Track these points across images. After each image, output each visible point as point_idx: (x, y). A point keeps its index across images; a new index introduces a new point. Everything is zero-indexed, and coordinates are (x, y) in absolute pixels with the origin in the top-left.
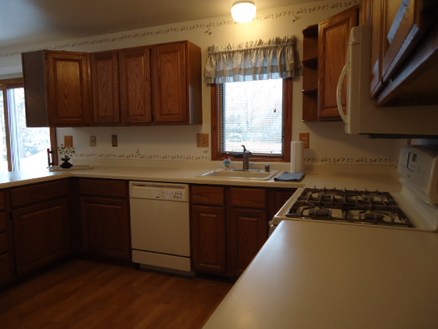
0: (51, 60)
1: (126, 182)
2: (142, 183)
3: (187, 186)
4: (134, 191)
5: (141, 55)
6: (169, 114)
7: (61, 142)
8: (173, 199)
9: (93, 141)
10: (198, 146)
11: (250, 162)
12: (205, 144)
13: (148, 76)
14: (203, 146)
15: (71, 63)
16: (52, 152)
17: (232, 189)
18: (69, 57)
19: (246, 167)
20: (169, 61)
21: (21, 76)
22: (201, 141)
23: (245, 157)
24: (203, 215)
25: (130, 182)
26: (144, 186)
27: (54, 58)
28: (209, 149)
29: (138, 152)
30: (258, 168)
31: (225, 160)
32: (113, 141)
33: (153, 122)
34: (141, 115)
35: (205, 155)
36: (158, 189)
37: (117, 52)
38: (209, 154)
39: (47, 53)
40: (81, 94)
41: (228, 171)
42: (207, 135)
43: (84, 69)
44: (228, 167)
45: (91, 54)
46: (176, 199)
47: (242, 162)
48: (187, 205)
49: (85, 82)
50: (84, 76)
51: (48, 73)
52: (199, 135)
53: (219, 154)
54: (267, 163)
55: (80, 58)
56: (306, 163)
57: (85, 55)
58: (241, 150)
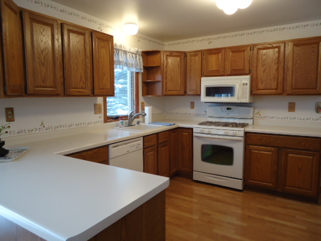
3: (142, 138)
6: (103, 89)
8: (136, 149)
10: (95, 113)
12: (100, 112)
20: (104, 47)
22: (97, 109)
24: (148, 154)
28: (102, 115)
31: (121, 121)
35: (100, 120)
42: (101, 105)
44: (123, 125)
52: (95, 105)
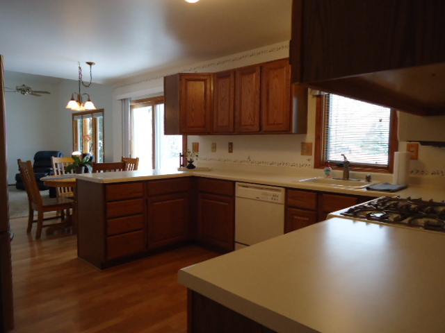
0: (184, 81)
1: (233, 183)
2: (246, 184)
3: (283, 190)
4: (240, 191)
5: (254, 72)
6: (274, 124)
7: (190, 148)
8: (271, 200)
9: (214, 147)
10: (302, 154)
11: (350, 172)
12: (309, 153)
13: (258, 90)
14: (308, 155)
15: (198, 83)
16: (183, 156)
17: (324, 195)
18: (197, 78)
19: (346, 177)
20: (277, 76)
21: (163, 95)
22: (305, 149)
23: (346, 167)
24: (296, 217)
25: (237, 183)
26: (247, 187)
27: (186, 79)
28: (312, 158)
29: (249, 158)
30: (359, 178)
31: (326, 168)
32: (229, 148)
33: (260, 131)
34: (251, 125)
35: (308, 163)
36: (259, 190)
37: (234, 71)
38: (312, 163)
39: (181, 75)
40: (205, 108)
41: (328, 179)
42: (311, 144)
43: (208, 86)
44: (328, 175)
45: (214, 74)
46: (273, 201)
47: (342, 171)
48: (282, 207)
49: (208, 98)
50: (208, 92)
51: (181, 92)
52: (303, 144)
53: (321, 162)
54: (368, 174)
55: (205, 78)
56: (412, 175)
57: (209, 75)
58: (341, 159)
